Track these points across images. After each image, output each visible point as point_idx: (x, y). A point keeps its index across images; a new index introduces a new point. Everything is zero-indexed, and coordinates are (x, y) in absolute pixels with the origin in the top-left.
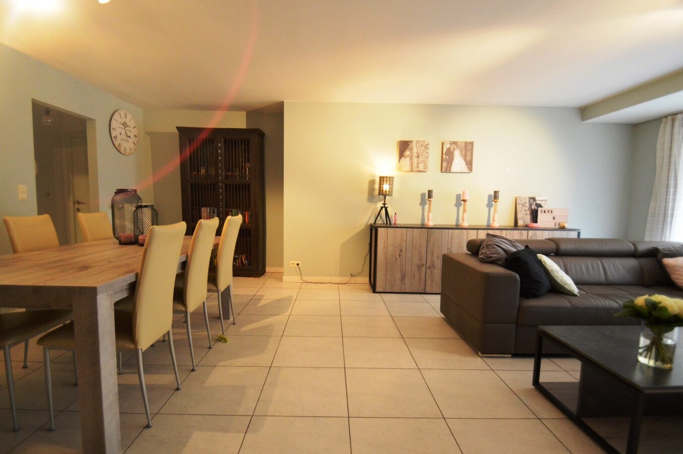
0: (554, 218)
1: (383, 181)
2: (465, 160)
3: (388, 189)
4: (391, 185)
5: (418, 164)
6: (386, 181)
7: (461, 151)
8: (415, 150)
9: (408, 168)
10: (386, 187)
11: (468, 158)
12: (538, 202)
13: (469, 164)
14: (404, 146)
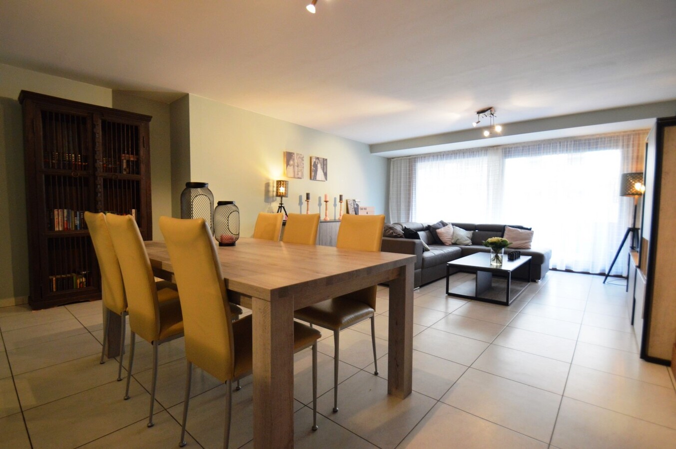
0: (367, 213)
1: (280, 184)
2: (323, 172)
3: (284, 192)
4: (286, 188)
5: (298, 172)
6: (283, 184)
7: (321, 165)
8: (296, 161)
9: (292, 175)
10: (282, 190)
11: (325, 171)
12: (357, 203)
13: (325, 174)
14: (289, 156)
